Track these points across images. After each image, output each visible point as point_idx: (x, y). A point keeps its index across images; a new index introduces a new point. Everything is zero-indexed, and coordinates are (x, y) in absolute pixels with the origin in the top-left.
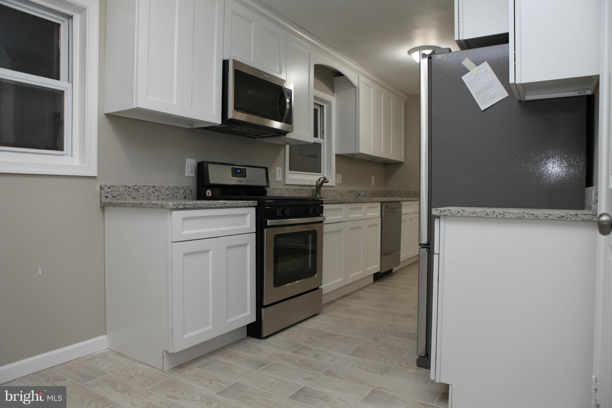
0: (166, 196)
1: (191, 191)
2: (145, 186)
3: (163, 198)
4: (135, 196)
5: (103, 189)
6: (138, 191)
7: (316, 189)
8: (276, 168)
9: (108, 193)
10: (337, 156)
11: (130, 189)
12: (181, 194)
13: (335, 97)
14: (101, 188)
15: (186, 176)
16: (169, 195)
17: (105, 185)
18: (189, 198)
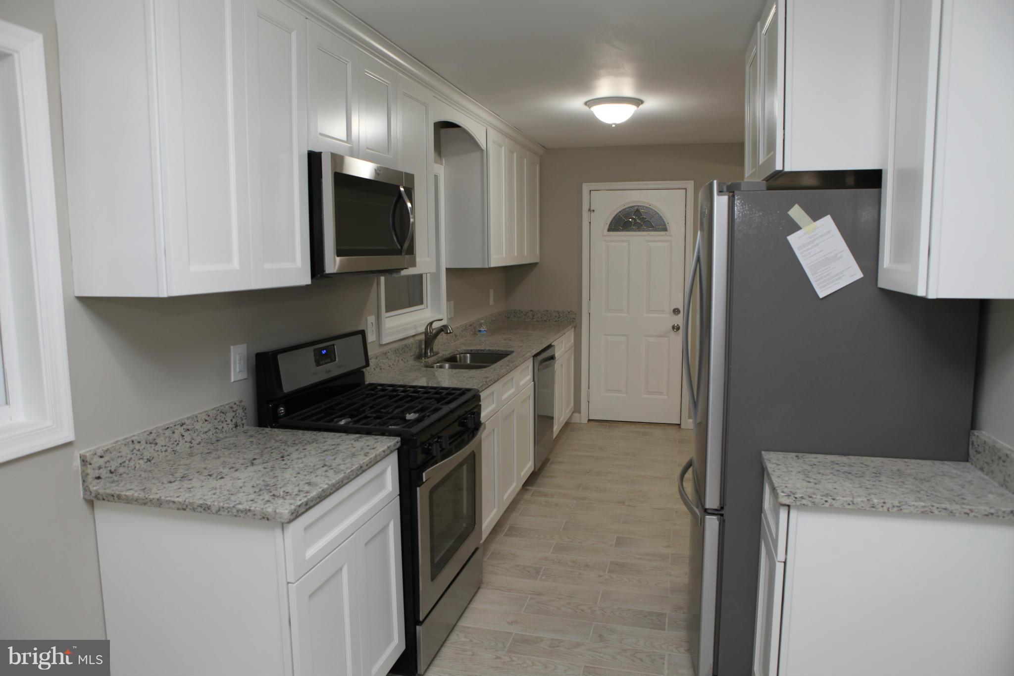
0: (204, 436)
1: (245, 409)
2: (168, 428)
3: (200, 440)
4: (151, 455)
5: (90, 464)
6: (156, 444)
7: (426, 342)
8: (367, 319)
9: (100, 468)
10: (449, 271)
11: (141, 445)
12: (229, 421)
13: (442, 164)
14: (84, 461)
15: (232, 380)
16: (210, 430)
17: (93, 454)
18: (243, 424)
